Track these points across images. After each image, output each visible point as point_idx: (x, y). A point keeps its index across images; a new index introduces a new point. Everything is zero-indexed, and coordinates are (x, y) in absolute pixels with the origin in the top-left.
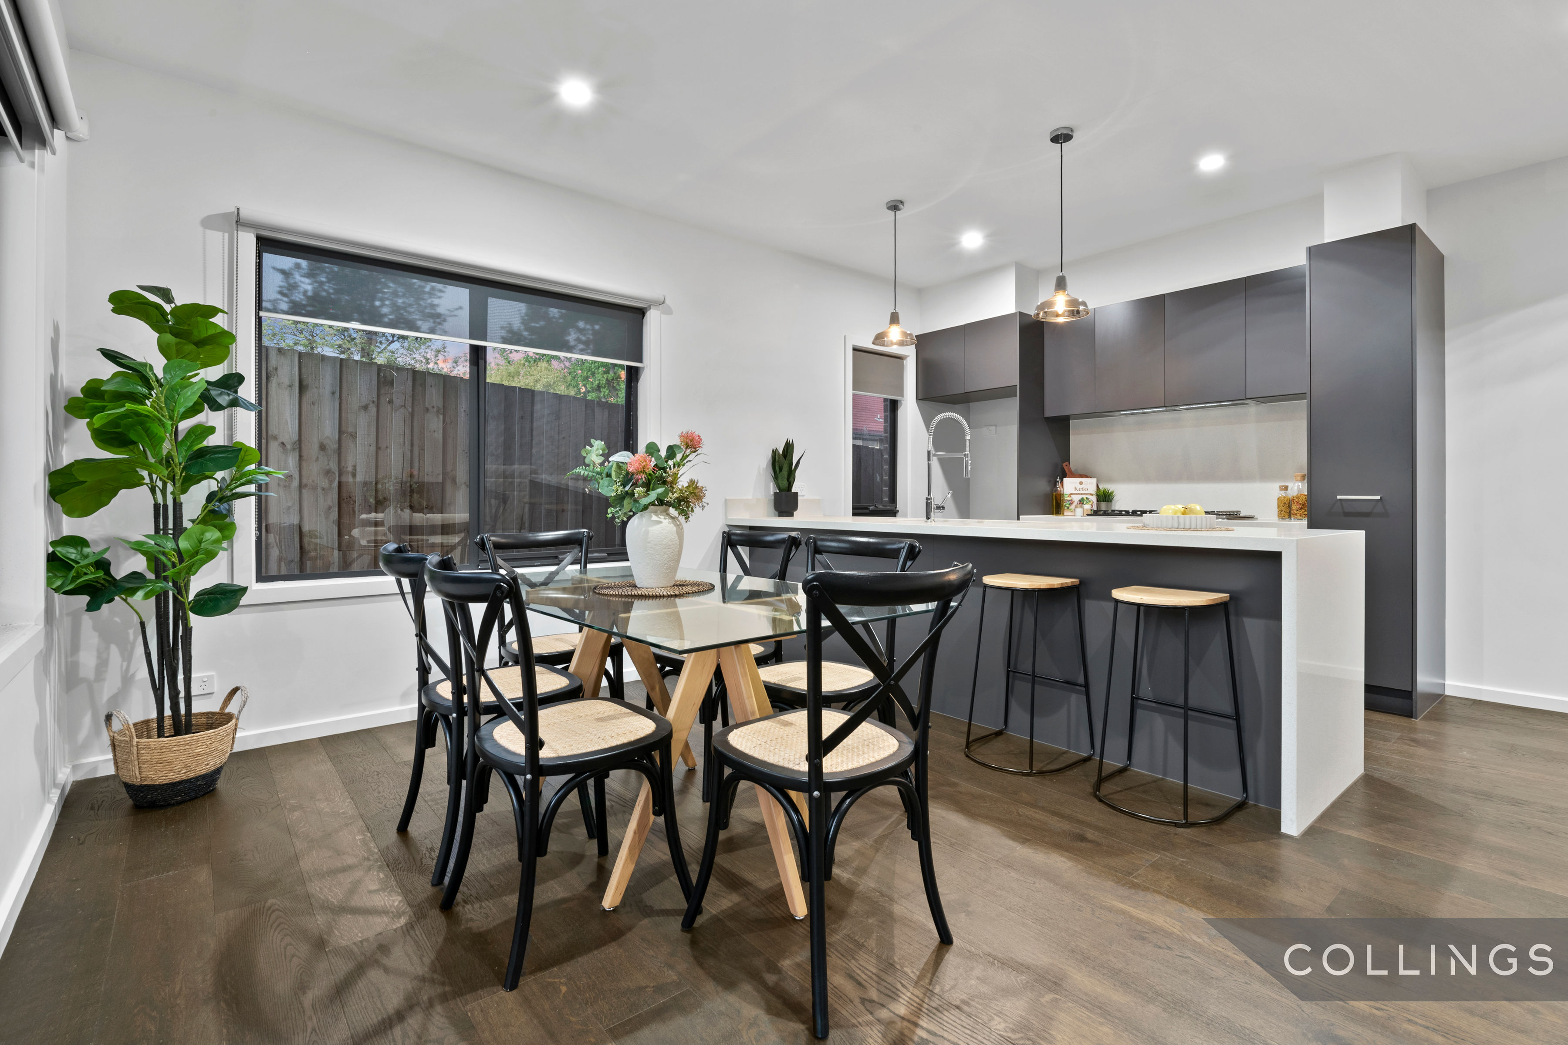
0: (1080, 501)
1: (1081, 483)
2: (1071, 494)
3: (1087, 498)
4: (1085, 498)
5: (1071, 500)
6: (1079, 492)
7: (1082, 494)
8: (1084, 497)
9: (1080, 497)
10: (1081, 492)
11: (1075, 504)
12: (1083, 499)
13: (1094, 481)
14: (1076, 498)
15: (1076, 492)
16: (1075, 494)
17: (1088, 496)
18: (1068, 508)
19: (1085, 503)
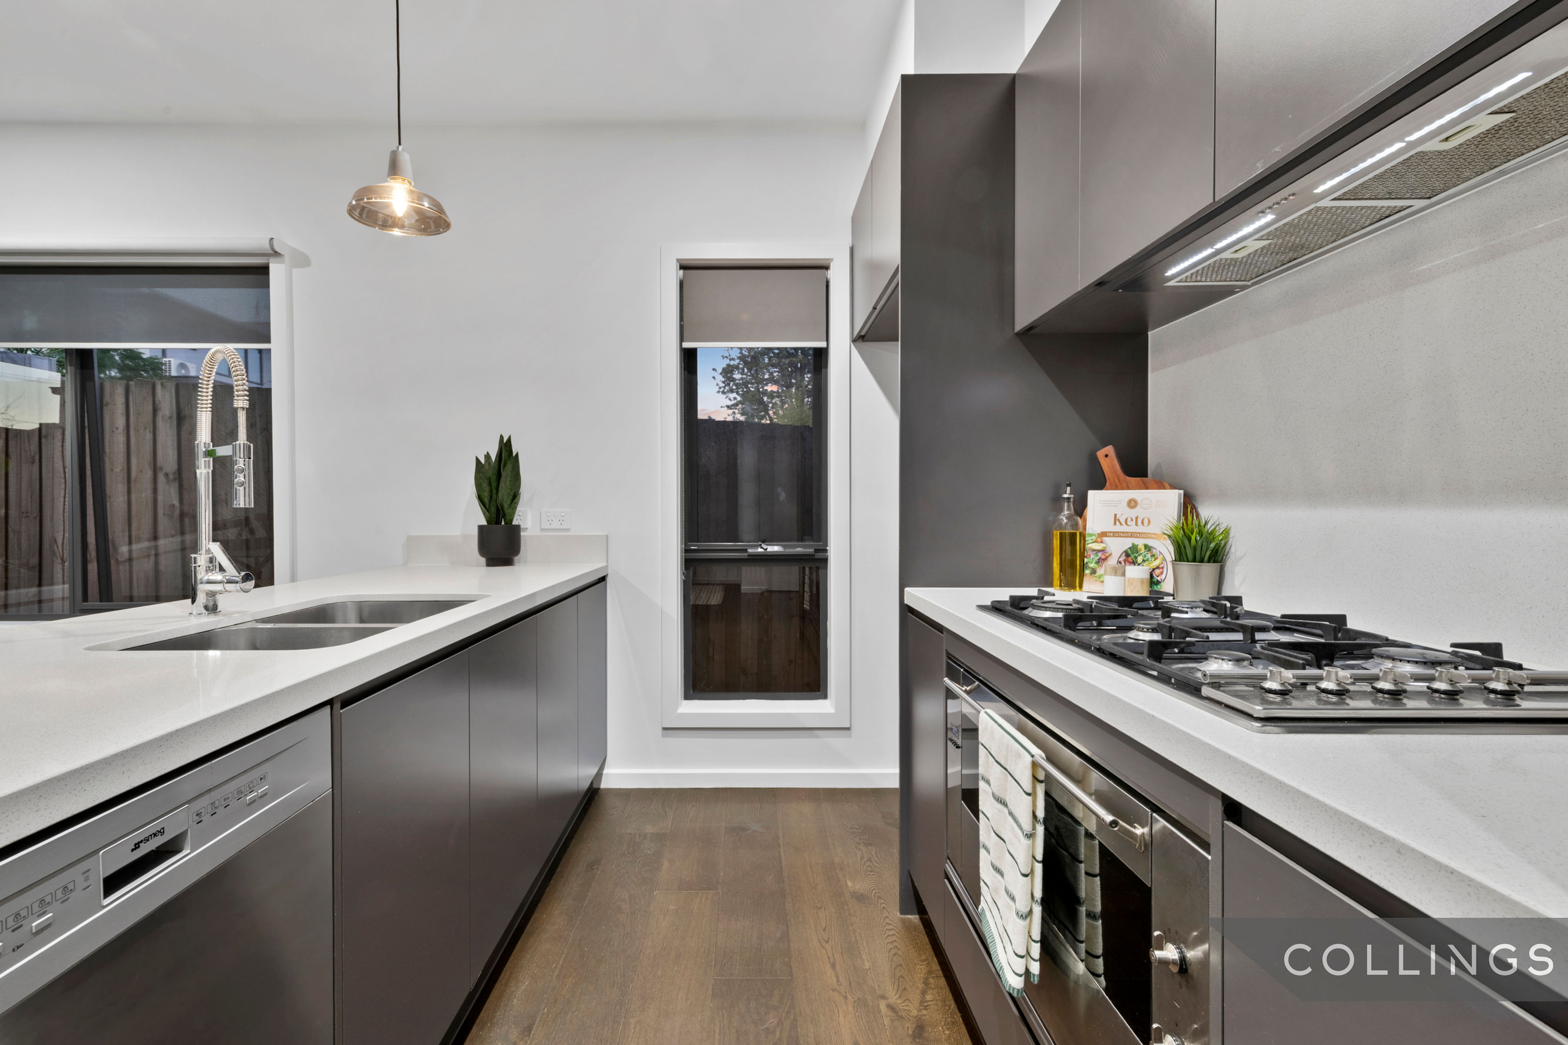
0: (1127, 555)
1: (1132, 504)
2: (1104, 534)
3: (1146, 546)
4: (1141, 547)
5: (1103, 551)
6: (1124, 528)
7: (1132, 535)
8: (1140, 543)
9: (1127, 543)
10: (1133, 528)
11: (1112, 561)
12: (1134, 548)
13: (1172, 498)
14: (1116, 547)
15: (1118, 528)
16: (1116, 534)
17: (1150, 542)
18: (1094, 572)
19: (1140, 559)
